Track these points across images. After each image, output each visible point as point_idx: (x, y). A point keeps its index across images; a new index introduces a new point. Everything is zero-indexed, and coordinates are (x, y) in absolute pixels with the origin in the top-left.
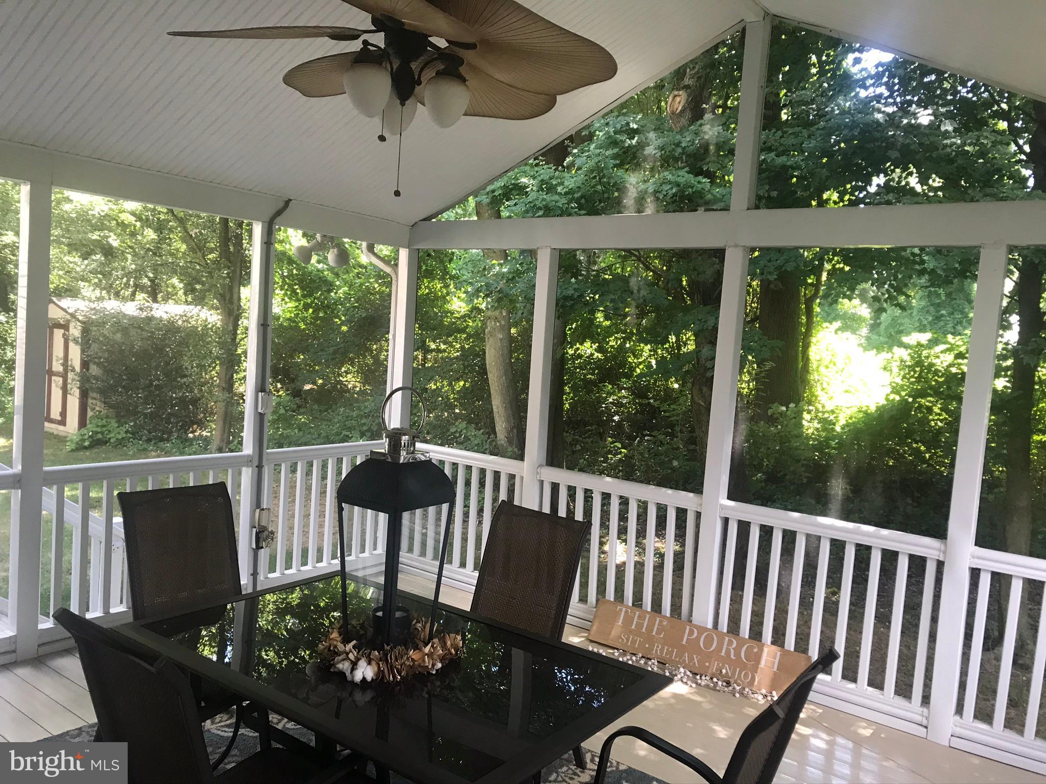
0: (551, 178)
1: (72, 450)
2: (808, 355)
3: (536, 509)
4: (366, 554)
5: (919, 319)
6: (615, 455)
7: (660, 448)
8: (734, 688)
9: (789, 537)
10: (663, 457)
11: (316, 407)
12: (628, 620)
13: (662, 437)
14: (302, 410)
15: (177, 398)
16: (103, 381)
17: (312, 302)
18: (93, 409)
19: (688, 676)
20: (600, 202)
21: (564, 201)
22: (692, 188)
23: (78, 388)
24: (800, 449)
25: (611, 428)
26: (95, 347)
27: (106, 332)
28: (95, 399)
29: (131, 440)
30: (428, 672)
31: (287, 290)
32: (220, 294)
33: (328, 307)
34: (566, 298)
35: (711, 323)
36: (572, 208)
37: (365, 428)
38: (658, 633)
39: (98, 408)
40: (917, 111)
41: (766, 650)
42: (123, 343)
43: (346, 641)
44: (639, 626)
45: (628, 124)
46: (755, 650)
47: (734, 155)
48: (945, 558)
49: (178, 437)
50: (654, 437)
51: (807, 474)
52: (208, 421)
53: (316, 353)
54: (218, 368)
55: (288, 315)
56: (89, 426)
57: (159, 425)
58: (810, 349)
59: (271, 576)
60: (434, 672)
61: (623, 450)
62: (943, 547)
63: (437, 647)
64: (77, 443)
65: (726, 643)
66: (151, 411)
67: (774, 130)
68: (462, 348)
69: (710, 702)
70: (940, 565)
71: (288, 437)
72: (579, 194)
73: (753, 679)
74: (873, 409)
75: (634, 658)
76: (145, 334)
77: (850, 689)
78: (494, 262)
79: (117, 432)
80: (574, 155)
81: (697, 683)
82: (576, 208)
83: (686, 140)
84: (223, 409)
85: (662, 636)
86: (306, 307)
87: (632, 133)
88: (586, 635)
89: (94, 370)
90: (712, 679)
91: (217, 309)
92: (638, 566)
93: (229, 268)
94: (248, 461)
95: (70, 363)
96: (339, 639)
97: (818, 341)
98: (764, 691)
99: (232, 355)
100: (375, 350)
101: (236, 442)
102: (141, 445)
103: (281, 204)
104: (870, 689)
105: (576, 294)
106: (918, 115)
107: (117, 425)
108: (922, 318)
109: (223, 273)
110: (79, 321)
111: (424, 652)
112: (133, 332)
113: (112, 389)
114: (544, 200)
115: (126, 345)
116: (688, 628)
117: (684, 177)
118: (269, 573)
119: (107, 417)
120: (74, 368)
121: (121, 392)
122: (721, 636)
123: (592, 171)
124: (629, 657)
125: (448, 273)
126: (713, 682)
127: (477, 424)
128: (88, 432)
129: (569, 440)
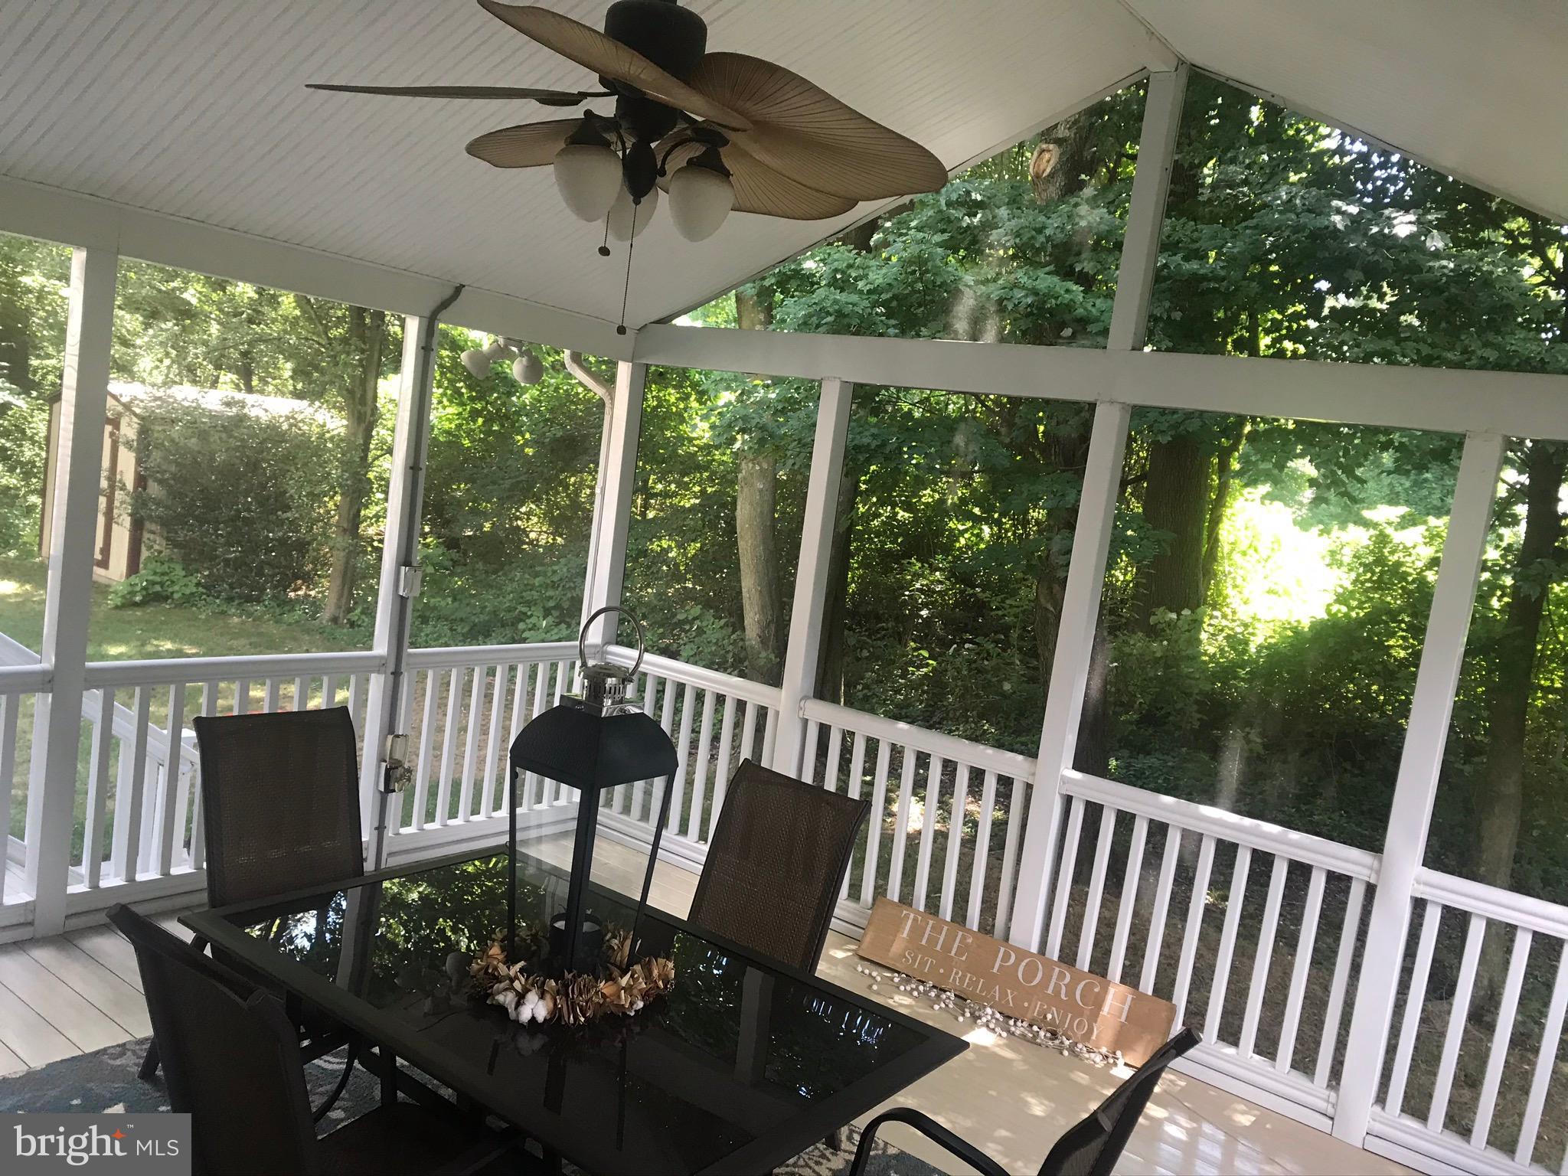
0: (850, 266)
1: (117, 607)
2: (1217, 534)
3: (793, 775)
4: (543, 806)
5: (1390, 484)
6: (918, 668)
7: (986, 663)
8: (1062, 1043)
9: (1158, 831)
10: (989, 676)
11: (480, 565)
12: (917, 931)
13: (990, 646)
14: (459, 570)
15: (276, 540)
16: (167, 507)
17: (484, 408)
18: (150, 548)
19: (997, 1019)
20: (920, 306)
21: (866, 303)
22: (1057, 298)
23: (130, 515)
24: (1194, 679)
25: (916, 627)
26: (157, 456)
27: (175, 436)
28: (153, 533)
29: (204, 597)
30: (624, 1014)
31: (447, 388)
32: (347, 390)
33: (506, 417)
34: (858, 448)
35: (1070, 498)
36: (877, 314)
37: (551, 604)
38: (959, 953)
39: (156, 547)
40: (1393, 216)
41: (1112, 990)
42: (199, 452)
43: (510, 961)
44: (932, 941)
45: (968, 193)
46: (1096, 990)
47: (1121, 251)
48: (1378, 881)
49: (274, 597)
50: (978, 644)
51: (1199, 716)
52: (319, 576)
53: (483, 486)
54: (338, 498)
55: (447, 425)
56: (143, 572)
57: (247, 577)
58: (1221, 526)
59: (404, 831)
60: (632, 1014)
61: (931, 662)
62: (1376, 864)
63: (638, 978)
64: (123, 597)
65: (1055, 977)
66: (235, 557)
67: (1184, 220)
68: (703, 492)
69: (1024, 1061)
70: (1370, 890)
71: (435, 608)
72: (889, 295)
73: (1090, 1031)
74: (1306, 625)
75: (921, 988)
76: (233, 443)
77: (1226, 1055)
78: (757, 382)
79: (184, 584)
80: (886, 231)
81: (1008, 1031)
82: (883, 314)
83: (1053, 224)
84: (343, 561)
85: (964, 958)
86: (475, 414)
87: (973, 208)
88: (853, 947)
89: (154, 489)
90: (1031, 1026)
91: (341, 409)
92: (940, 839)
93: (363, 351)
94: (379, 664)
95: (118, 477)
96: (500, 957)
97: (1233, 514)
98: (1104, 1050)
99: (360, 480)
100: (573, 485)
101: (358, 611)
102: (218, 606)
103: (448, 292)
104: (1257, 1057)
105: (874, 444)
106: (1395, 222)
107: (184, 573)
108: (1394, 482)
109: (353, 359)
110: (135, 415)
111: (619, 985)
112: (215, 437)
113: (181, 520)
114: (836, 302)
115: (204, 455)
116: (1002, 950)
117: (1046, 280)
118: (402, 826)
119: (171, 560)
120: (124, 485)
121: (192, 525)
122: (1048, 965)
123: (910, 262)
124: (914, 986)
125: (688, 378)
126: (1032, 1032)
127: (717, 610)
128: (140, 581)
129: (852, 641)
